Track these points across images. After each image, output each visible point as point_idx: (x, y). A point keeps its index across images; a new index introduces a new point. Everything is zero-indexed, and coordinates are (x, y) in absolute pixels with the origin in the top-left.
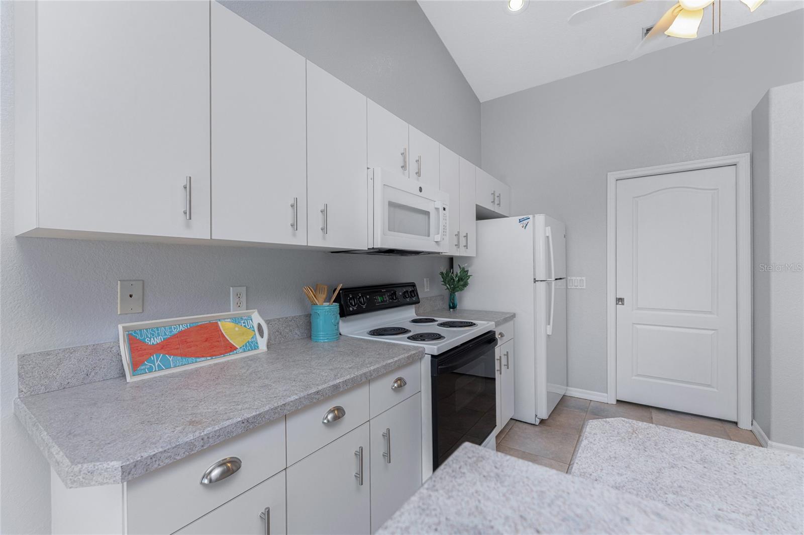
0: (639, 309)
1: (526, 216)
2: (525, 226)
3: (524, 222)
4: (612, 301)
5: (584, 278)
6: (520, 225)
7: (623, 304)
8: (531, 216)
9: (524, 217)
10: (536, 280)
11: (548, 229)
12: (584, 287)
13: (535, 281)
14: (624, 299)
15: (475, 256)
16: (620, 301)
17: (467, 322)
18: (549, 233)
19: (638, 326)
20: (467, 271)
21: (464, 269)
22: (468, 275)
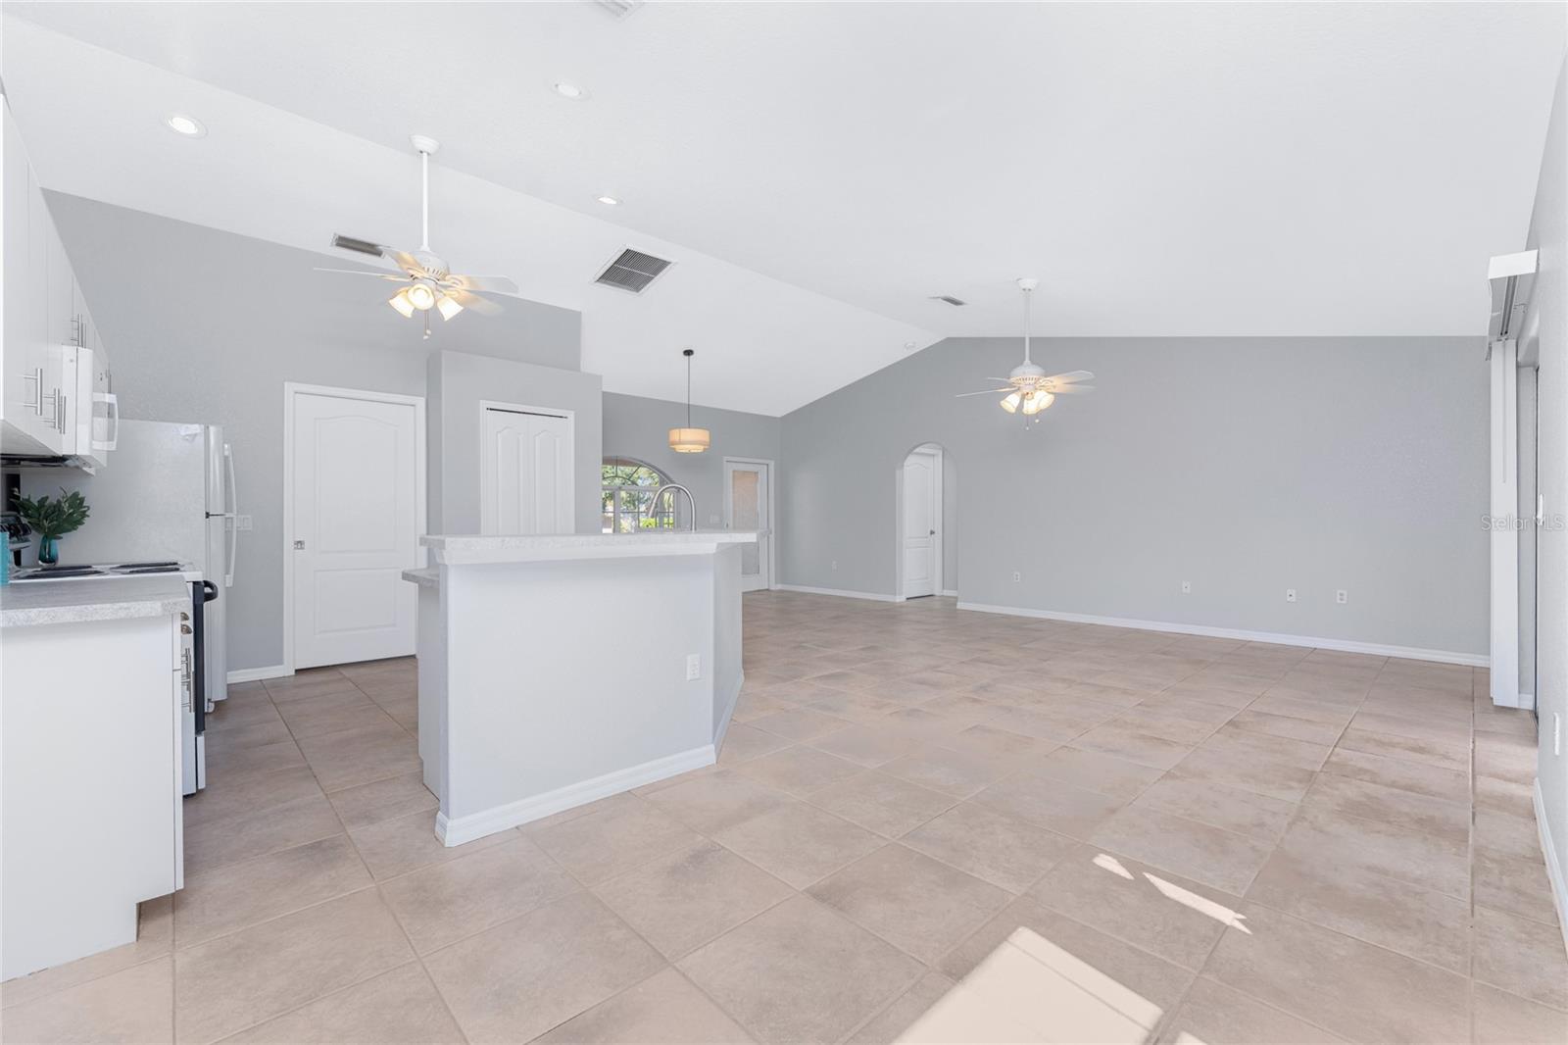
0: (322, 552)
4: (288, 544)
7: (302, 548)
10: (210, 513)
11: (228, 447)
12: (250, 529)
13: (208, 515)
14: (302, 542)
16: (300, 544)
18: (229, 453)
21: (76, 495)
22: (84, 504)
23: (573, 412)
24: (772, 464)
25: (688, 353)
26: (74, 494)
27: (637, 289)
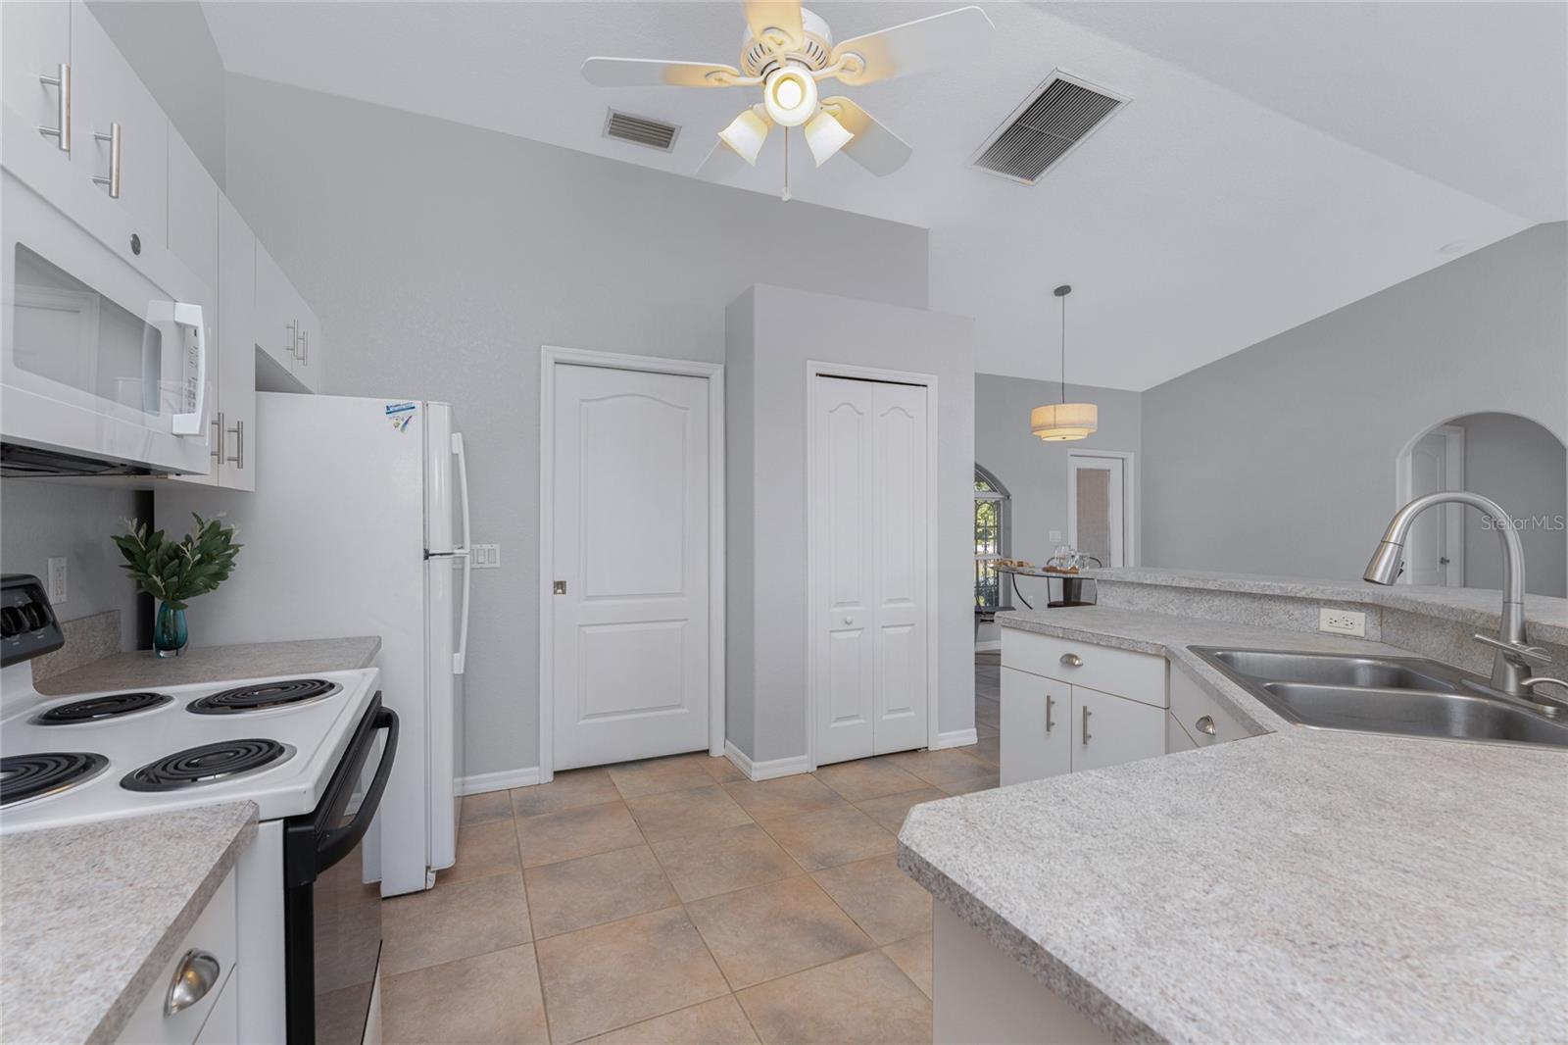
0: (589, 598)
1: (405, 402)
2: (402, 423)
3: (400, 413)
4: (546, 587)
5: (496, 546)
6: (389, 421)
7: (564, 592)
8: (418, 404)
9: (401, 402)
10: (431, 552)
11: (458, 438)
12: (498, 565)
13: (427, 555)
14: (565, 582)
15: (254, 490)
16: (560, 585)
17: (304, 683)
18: (458, 448)
19: (588, 630)
20: (228, 534)
21: (215, 525)
22: (231, 543)
23: (936, 377)
24: (1131, 458)
25: (1062, 291)
26: (213, 524)
27: (1032, 178)
